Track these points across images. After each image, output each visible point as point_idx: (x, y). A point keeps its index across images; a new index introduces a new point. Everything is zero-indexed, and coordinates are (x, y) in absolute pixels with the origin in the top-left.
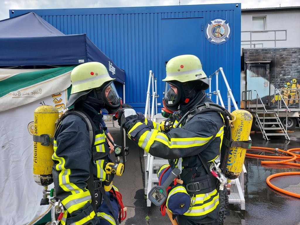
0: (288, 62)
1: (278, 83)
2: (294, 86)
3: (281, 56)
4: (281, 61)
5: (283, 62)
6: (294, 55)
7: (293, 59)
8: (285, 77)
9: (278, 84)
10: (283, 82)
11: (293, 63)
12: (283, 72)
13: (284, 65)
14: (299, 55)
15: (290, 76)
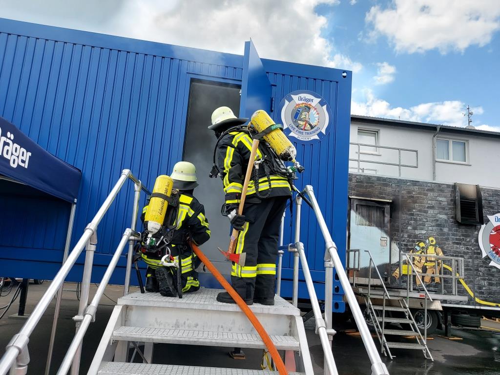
0: (422, 206)
1: (404, 241)
2: (431, 250)
3: (409, 192)
4: (409, 202)
5: (412, 205)
6: (430, 194)
7: (429, 202)
8: (417, 232)
10: (414, 242)
11: (428, 207)
12: (412, 222)
13: (414, 211)
14: (439, 196)
15: (425, 232)
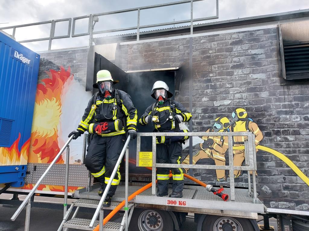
0: (223, 67)
2: (240, 126)
3: (204, 52)
4: (204, 65)
5: (208, 68)
6: (237, 49)
7: (235, 59)
9: (197, 121)
10: (211, 117)
11: (234, 67)
12: (209, 91)
13: (211, 75)
14: (252, 48)
15: (230, 102)
